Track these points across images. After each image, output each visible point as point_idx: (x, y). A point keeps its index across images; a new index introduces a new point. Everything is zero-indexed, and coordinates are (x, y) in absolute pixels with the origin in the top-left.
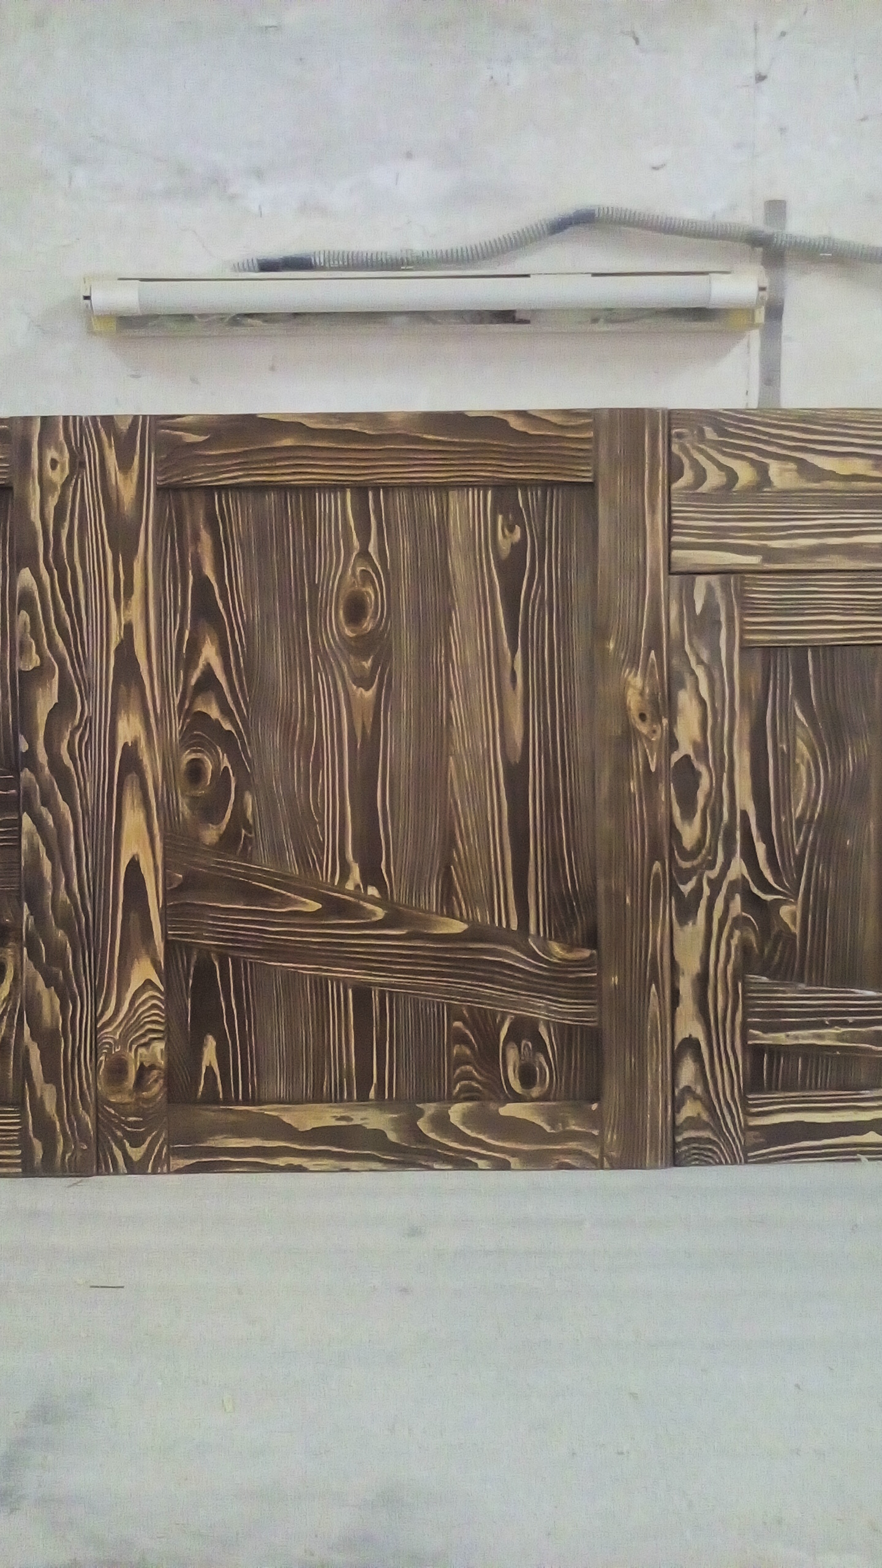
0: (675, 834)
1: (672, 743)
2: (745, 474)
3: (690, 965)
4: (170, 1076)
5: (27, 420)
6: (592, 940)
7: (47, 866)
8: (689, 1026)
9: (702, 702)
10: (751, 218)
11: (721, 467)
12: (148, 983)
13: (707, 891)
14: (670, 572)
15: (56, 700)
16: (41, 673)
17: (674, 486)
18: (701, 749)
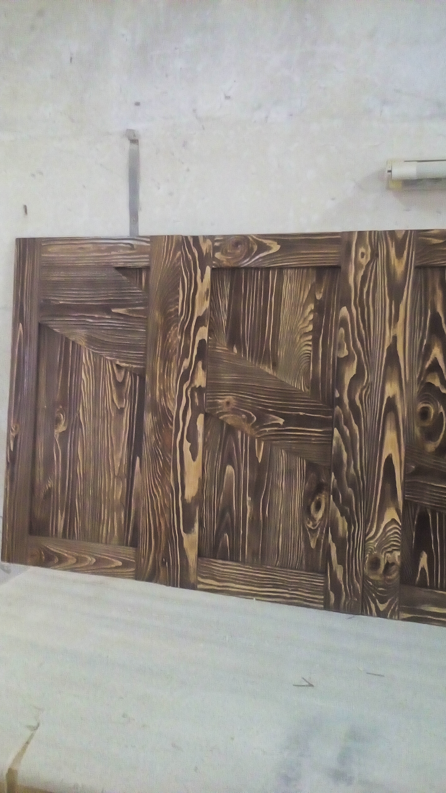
4: (402, 570)
5: (351, 233)
7: (345, 455)
12: (393, 521)
15: (354, 372)
16: (348, 359)
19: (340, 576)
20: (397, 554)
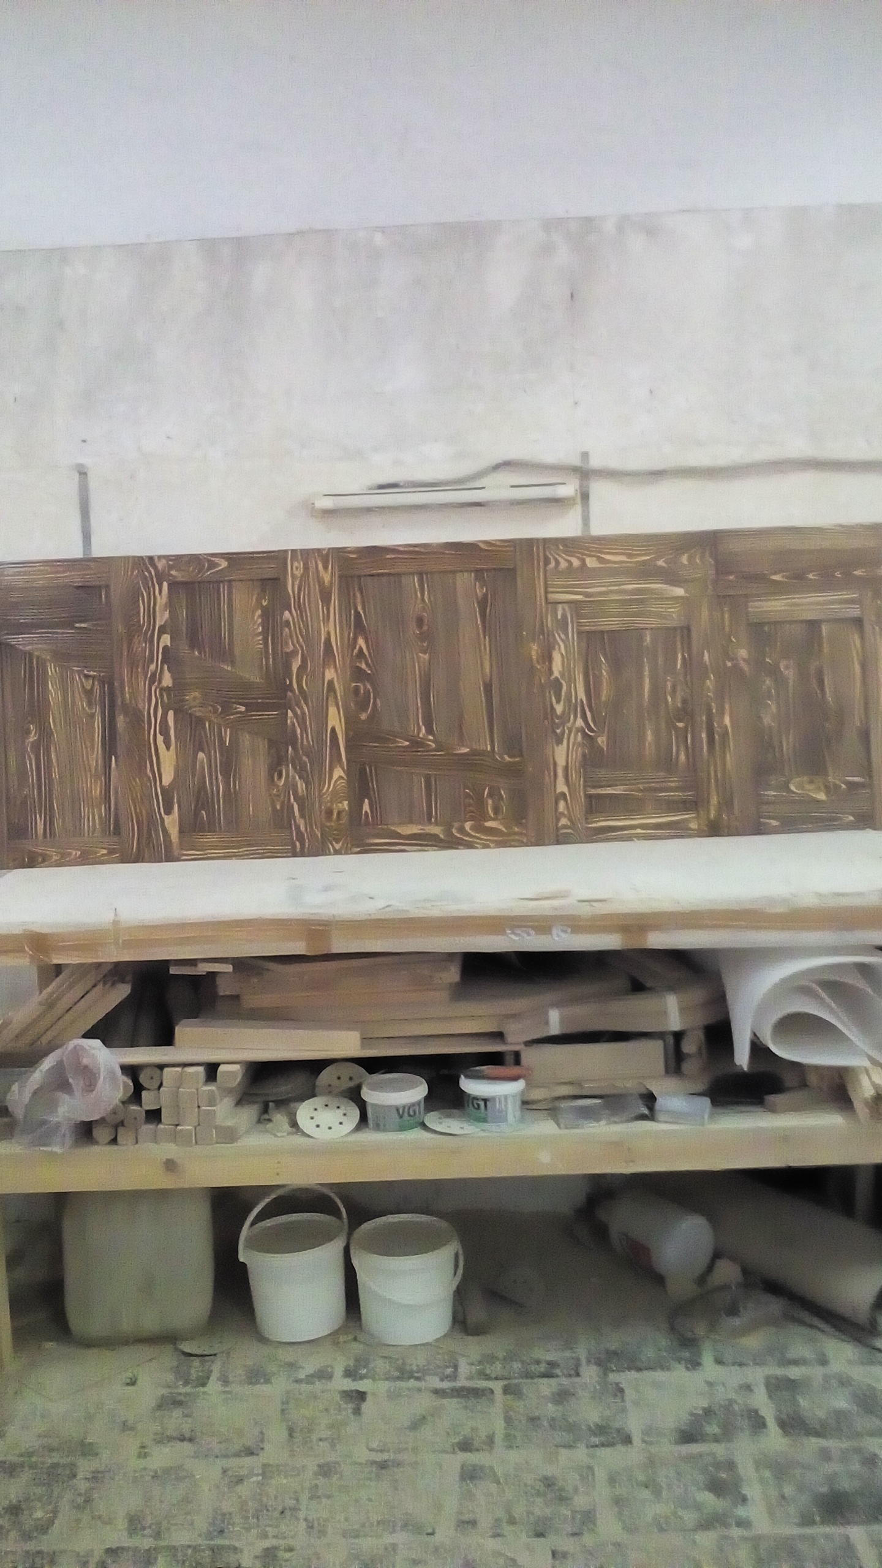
0: (553, 709)
1: (551, 672)
2: (576, 563)
3: (561, 762)
4: (351, 814)
5: (286, 551)
6: (521, 755)
7: (299, 731)
8: (562, 787)
9: (562, 655)
10: (576, 461)
11: (566, 560)
12: (341, 777)
13: (567, 731)
14: (547, 601)
15: (300, 663)
16: (294, 653)
17: (547, 568)
18: (562, 674)
19: (302, 828)
20: (346, 803)
